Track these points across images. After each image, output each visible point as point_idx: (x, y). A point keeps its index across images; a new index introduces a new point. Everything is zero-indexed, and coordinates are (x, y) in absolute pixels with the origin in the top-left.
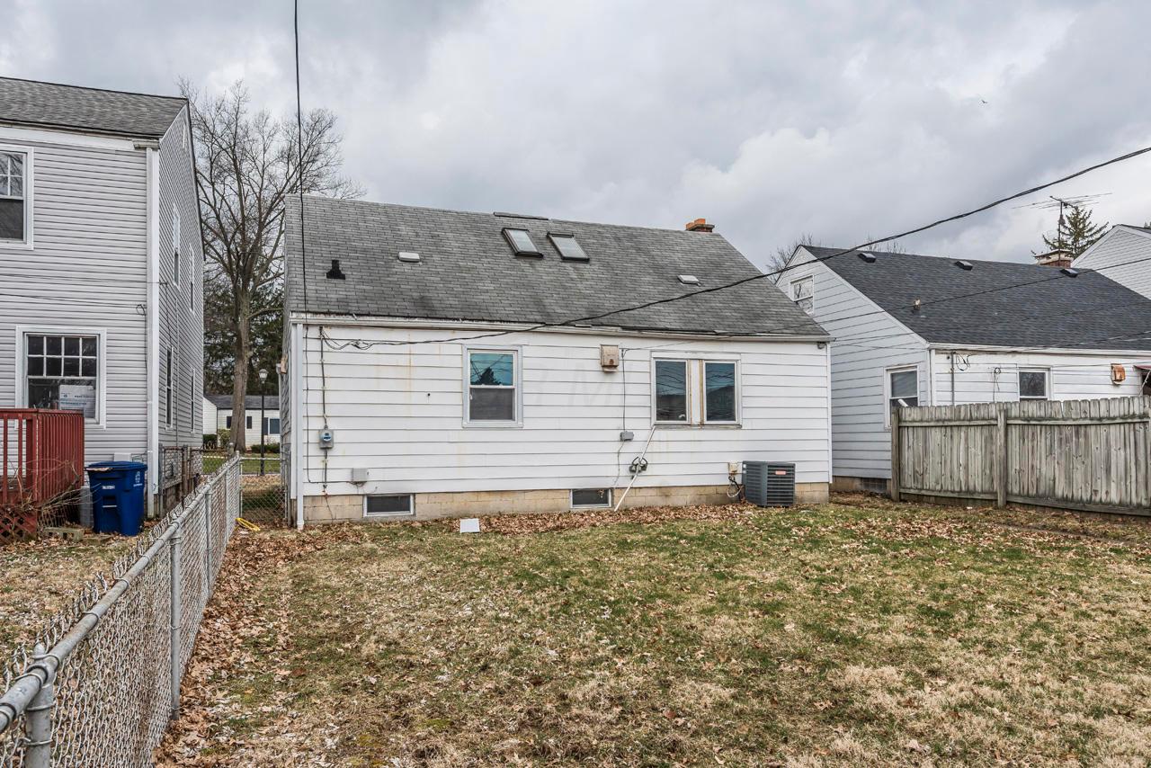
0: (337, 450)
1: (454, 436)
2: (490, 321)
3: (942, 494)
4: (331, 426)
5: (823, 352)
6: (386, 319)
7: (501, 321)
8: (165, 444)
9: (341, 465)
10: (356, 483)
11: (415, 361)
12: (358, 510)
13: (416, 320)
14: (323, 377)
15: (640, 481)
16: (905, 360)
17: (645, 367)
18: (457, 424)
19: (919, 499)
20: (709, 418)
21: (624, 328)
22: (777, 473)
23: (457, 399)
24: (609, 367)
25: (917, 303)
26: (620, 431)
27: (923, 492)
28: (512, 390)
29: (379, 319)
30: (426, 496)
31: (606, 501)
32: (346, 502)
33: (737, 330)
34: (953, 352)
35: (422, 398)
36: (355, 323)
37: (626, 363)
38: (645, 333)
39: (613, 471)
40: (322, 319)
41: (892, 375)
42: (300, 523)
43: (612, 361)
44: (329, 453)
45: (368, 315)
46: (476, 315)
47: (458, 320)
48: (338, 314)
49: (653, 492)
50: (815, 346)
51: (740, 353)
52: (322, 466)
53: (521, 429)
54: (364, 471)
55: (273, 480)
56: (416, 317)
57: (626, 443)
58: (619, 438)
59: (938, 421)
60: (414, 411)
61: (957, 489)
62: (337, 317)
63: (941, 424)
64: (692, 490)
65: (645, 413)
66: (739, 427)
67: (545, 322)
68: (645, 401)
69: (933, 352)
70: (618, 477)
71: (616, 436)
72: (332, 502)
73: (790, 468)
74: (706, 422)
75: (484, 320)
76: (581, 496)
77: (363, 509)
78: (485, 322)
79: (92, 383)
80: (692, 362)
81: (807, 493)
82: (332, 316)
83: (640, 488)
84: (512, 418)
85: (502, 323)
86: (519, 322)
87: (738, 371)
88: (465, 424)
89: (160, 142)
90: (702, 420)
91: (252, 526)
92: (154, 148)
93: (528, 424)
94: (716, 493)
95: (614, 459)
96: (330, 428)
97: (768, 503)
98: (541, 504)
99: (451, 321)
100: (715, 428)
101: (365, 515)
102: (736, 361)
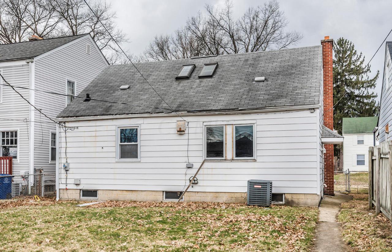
0: (71, 171)
1: (112, 166)
2: (127, 114)
5: (313, 114)
6: (88, 117)
7: (132, 114)
9: (72, 177)
10: (76, 184)
11: (98, 134)
12: (75, 195)
13: (98, 116)
14: (66, 142)
15: (196, 188)
17: (199, 130)
18: (114, 160)
20: (237, 155)
21: (189, 112)
22: (255, 186)
24: (181, 132)
26: (187, 163)
28: (137, 145)
29: (85, 117)
30: (102, 191)
31: (182, 198)
32: (74, 192)
33: (254, 107)
35: (100, 149)
37: (190, 129)
39: (183, 183)
40: (66, 119)
42: (57, 199)
43: (180, 128)
44: (68, 172)
45: (81, 116)
47: (113, 115)
48: (71, 117)
50: (309, 112)
51: (255, 119)
52: (65, 177)
53: (140, 162)
54: (79, 180)
56: (98, 115)
57: (190, 169)
58: (186, 167)
60: (97, 155)
64: (227, 195)
65: (200, 154)
66: (255, 160)
68: (200, 148)
70: (185, 186)
71: (184, 165)
72: (69, 191)
73: (264, 184)
74: (235, 158)
75: (124, 114)
76: (170, 195)
77: (80, 195)
78: (125, 115)
79: (16, 147)
80: (228, 126)
81: (302, 200)
82: (69, 118)
83: (198, 192)
84: (137, 157)
85: (132, 115)
86: (139, 113)
87: (255, 129)
88: (117, 160)
89: (35, 59)
90: (233, 158)
91: (38, 199)
92: (32, 62)
93: (143, 160)
94: (241, 197)
95: (183, 177)
96: (68, 162)
97: (250, 203)
98: (150, 197)
99: (111, 116)
100: (239, 161)
101: (81, 198)
102: (254, 124)
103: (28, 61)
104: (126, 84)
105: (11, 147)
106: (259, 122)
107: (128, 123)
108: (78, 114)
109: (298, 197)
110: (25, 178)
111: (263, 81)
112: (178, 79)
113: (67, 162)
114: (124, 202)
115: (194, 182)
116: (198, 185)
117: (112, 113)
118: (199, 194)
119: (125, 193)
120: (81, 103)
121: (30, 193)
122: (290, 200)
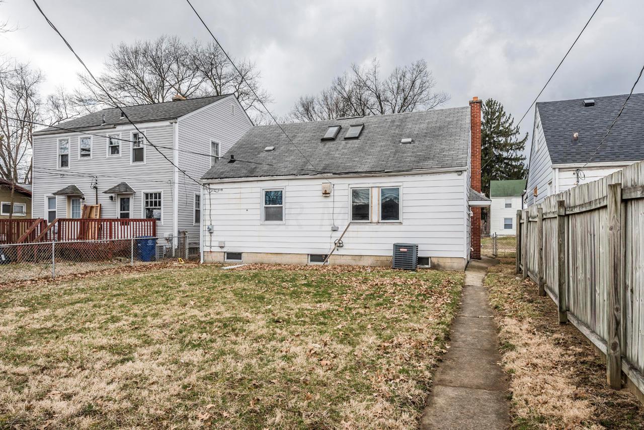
0: (215, 233)
1: (257, 228)
2: (273, 176)
5: (461, 177)
7: (277, 175)
9: (216, 239)
10: (221, 247)
11: (242, 196)
12: (222, 258)
15: (341, 251)
17: (346, 193)
18: (258, 223)
20: (382, 219)
21: (334, 174)
22: (401, 250)
23: (259, 212)
24: (326, 194)
26: (332, 226)
28: (282, 207)
29: (230, 179)
30: (247, 254)
31: (326, 261)
32: (218, 254)
33: (400, 169)
34: (578, 169)
35: (244, 212)
36: (220, 181)
37: (335, 191)
39: (328, 246)
40: (210, 181)
42: (202, 261)
43: (326, 191)
44: (212, 235)
45: (226, 178)
47: (259, 176)
48: (215, 178)
49: (349, 258)
50: (456, 174)
51: (402, 182)
52: (210, 240)
53: (284, 225)
54: (224, 242)
57: (335, 232)
60: (242, 217)
62: (215, 180)
65: (346, 216)
66: (401, 223)
67: (301, 172)
68: (346, 210)
69: (557, 170)
70: (330, 249)
71: (330, 228)
72: (213, 254)
74: (381, 221)
75: (269, 176)
76: (315, 258)
77: (224, 258)
79: (160, 209)
80: (374, 189)
81: (448, 263)
82: (213, 179)
83: (343, 255)
84: (282, 220)
85: (277, 177)
86: (284, 175)
87: (401, 192)
88: (261, 223)
89: (179, 119)
90: (378, 221)
91: (182, 261)
92: (176, 123)
93: (288, 223)
95: (328, 240)
96: (213, 224)
97: (395, 267)
98: (295, 260)
99: (256, 178)
100: (385, 224)
101: (226, 260)
102: (400, 186)
103: (172, 121)
104: (271, 146)
105: (155, 209)
106: (405, 185)
107: (272, 185)
108: (222, 176)
109: (445, 260)
110: (169, 240)
111: (410, 143)
112: (323, 140)
113: (211, 224)
114: (269, 264)
115: (339, 245)
116: (343, 248)
117: (257, 174)
118: (345, 257)
119: (270, 256)
120: (225, 165)
121: (174, 255)
122: (436, 263)
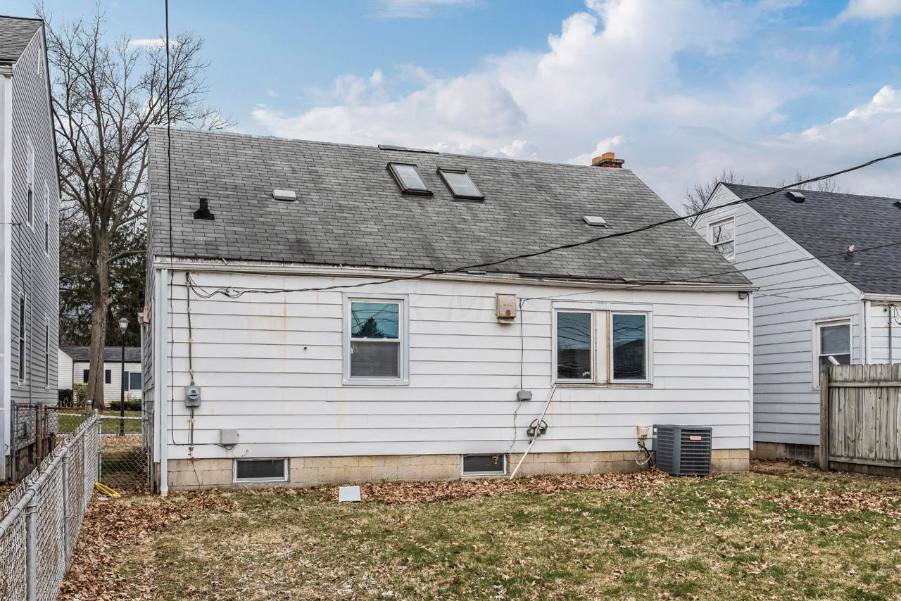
0: (204, 408)
1: (333, 395)
2: (374, 267)
3: (876, 463)
4: (198, 382)
5: (744, 303)
6: (259, 264)
7: (385, 267)
8: (17, 401)
10: (225, 446)
11: (291, 311)
12: (226, 475)
13: (292, 265)
14: (190, 328)
15: (539, 446)
16: (838, 312)
17: (545, 318)
18: (336, 381)
19: (850, 468)
20: (616, 376)
21: (523, 275)
22: (692, 438)
23: (337, 353)
24: (505, 319)
25: (851, 248)
26: (517, 391)
27: (855, 461)
28: (397, 344)
29: (251, 264)
30: (302, 460)
31: (501, 468)
32: (214, 466)
33: (647, 278)
34: (891, 304)
35: (299, 352)
36: (225, 268)
37: (524, 314)
38: (546, 281)
39: (509, 434)
40: (188, 264)
41: (823, 329)
42: (164, 489)
43: (508, 312)
44: (196, 412)
45: (239, 260)
46: (358, 260)
47: (338, 265)
48: (206, 258)
49: (553, 459)
50: (736, 297)
51: (651, 304)
52: (187, 426)
53: (405, 386)
54: (234, 432)
55: (133, 441)
56: (291, 262)
57: (524, 404)
58: (515, 398)
59: (873, 381)
60: (290, 367)
61: (893, 458)
62: (206, 262)
63: (875, 384)
64: (597, 457)
65: (545, 370)
66: (650, 385)
67: (436, 270)
68: (545, 357)
69: (868, 304)
70: (514, 441)
71: (512, 395)
72: (200, 467)
73: (706, 433)
74: (612, 381)
75: (366, 266)
76: (474, 462)
77: (232, 473)
78: (368, 268)
80: (598, 314)
82: (200, 260)
83: (539, 454)
84: (397, 375)
85: (387, 270)
86: (406, 268)
87: (650, 324)
88: (345, 381)
90: (609, 379)
93: (415, 381)
94: (624, 460)
95: (509, 421)
96: (197, 384)
98: (429, 470)
99: (330, 267)
100: (623, 387)
101: (234, 481)
102: (648, 312)
106: (657, 310)
109: (719, 455)
111: (604, 226)
112: (408, 193)
116: (544, 437)
117: (326, 258)
119: (366, 462)
